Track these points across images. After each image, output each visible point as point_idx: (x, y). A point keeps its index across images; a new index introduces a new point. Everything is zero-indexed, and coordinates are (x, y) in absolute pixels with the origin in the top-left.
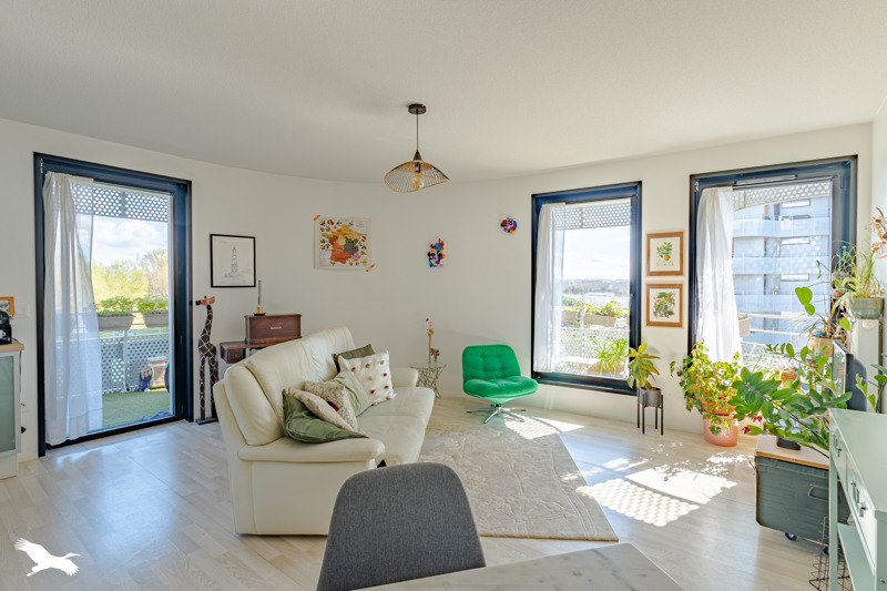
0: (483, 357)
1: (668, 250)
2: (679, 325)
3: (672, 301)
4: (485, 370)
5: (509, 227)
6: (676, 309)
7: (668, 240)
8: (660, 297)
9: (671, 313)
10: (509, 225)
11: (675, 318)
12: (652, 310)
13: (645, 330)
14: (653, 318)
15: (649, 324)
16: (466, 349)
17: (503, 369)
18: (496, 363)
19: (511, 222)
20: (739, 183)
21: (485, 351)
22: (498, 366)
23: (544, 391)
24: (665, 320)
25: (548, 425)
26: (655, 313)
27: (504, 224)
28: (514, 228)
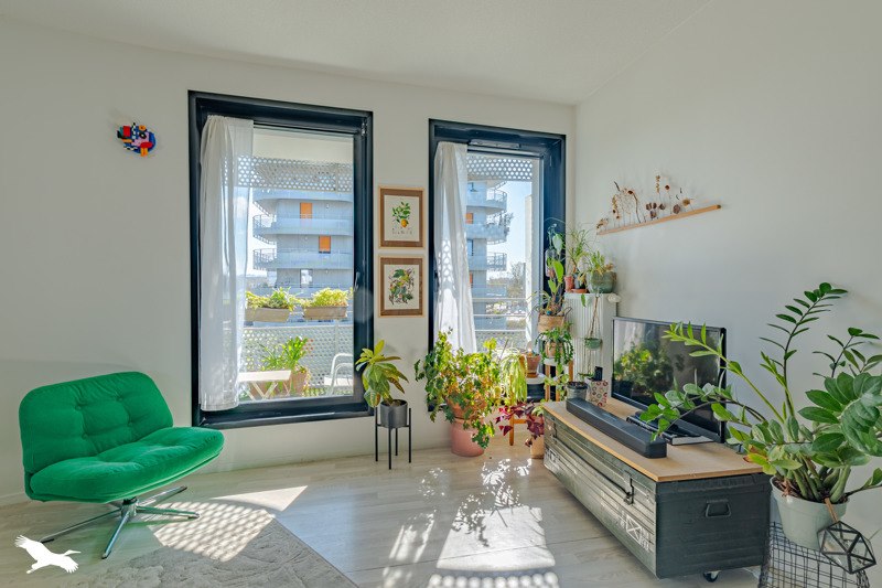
0: (81, 405)
1: (406, 213)
2: (419, 312)
3: (410, 281)
4: (89, 432)
5: (138, 142)
6: (415, 293)
7: (406, 199)
8: (397, 276)
9: (410, 297)
10: (136, 138)
11: (413, 304)
12: (388, 293)
13: (380, 323)
14: (388, 306)
15: (384, 313)
16: (31, 395)
17: (133, 420)
18: (116, 412)
19: (142, 134)
20: (474, 142)
21: (84, 392)
22: (122, 416)
23: (236, 441)
24: (402, 306)
25: (238, 504)
26: (391, 298)
27: (125, 134)
28: (150, 145)
